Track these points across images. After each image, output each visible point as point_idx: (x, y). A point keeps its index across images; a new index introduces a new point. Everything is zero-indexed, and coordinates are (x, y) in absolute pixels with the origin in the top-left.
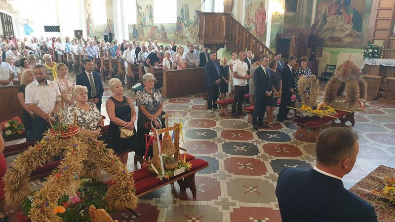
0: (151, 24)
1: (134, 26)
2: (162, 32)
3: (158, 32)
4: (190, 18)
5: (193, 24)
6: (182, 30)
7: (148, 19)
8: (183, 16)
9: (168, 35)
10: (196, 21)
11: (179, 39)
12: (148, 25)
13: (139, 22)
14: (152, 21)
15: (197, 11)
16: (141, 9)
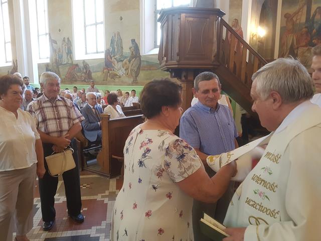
0: (70, 62)
1: (47, 65)
2: (85, 71)
3: (80, 71)
4: (124, 51)
5: (128, 58)
6: (114, 67)
7: (65, 56)
8: (114, 49)
9: (93, 75)
10: (132, 54)
11: (109, 78)
12: (66, 63)
13: (54, 60)
14: (71, 58)
15: (133, 41)
16: (56, 43)
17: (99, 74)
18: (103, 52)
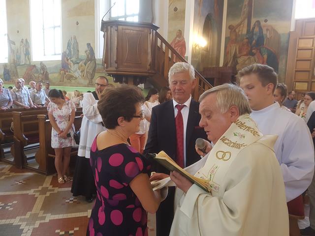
0: (28, 63)
1: (5, 66)
2: (42, 72)
3: (37, 72)
4: (80, 54)
5: (84, 61)
6: (69, 69)
7: (23, 57)
8: (70, 51)
9: (50, 76)
10: (88, 57)
12: (23, 63)
13: (12, 61)
14: (29, 59)
15: (89, 45)
16: (15, 44)
17: (56, 75)
18: (60, 54)
